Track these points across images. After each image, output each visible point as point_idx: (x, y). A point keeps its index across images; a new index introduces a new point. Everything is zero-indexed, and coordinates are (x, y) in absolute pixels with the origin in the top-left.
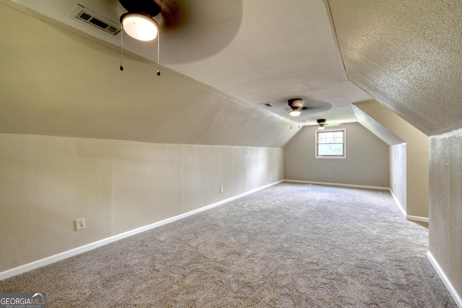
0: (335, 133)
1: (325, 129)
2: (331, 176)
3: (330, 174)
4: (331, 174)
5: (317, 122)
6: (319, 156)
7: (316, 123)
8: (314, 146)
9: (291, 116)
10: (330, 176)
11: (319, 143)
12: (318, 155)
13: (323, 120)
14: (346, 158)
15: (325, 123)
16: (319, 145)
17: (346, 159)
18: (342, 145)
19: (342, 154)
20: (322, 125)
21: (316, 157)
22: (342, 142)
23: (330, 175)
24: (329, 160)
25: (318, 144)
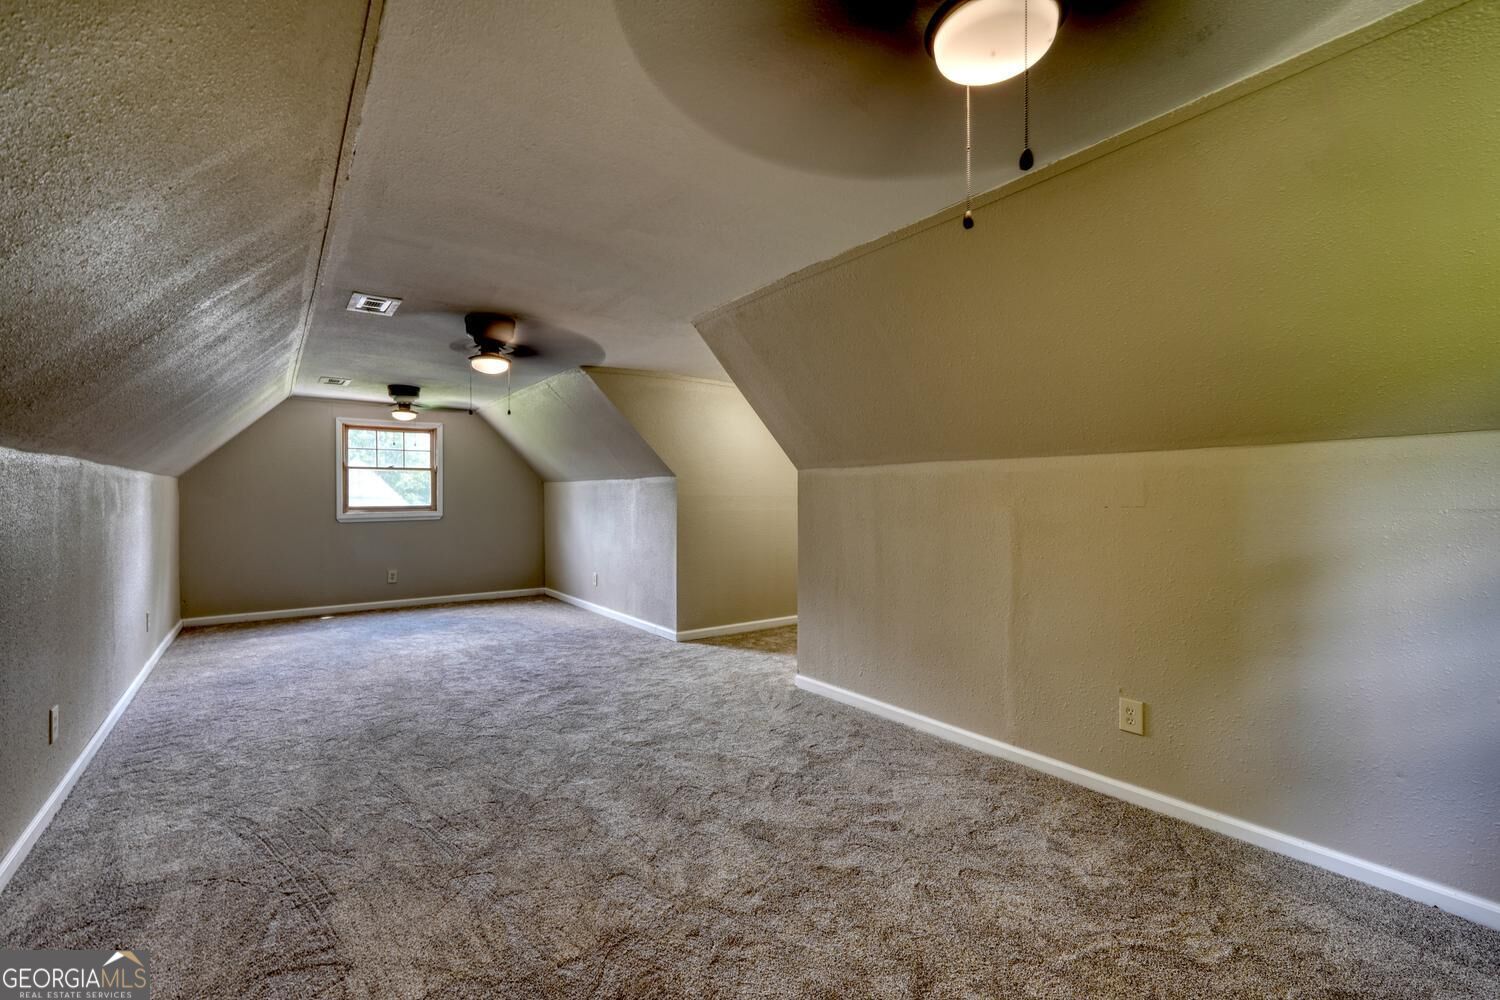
0: (407, 434)
1: (414, 420)
2: (395, 577)
3: (390, 572)
4: (395, 572)
5: (387, 391)
6: (350, 513)
7: (385, 397)
8: (332, 473)
9: (475, 371)
10: (392, 578)
11: (350, 465)
12: (346, 507)
13: (413, 391)
14: (441, 514)
15: (416, 401)
16: (350, 470)
17: (442, 518)
18: (429, 474)
19: (429, 503)
20: (405, 407)
21: (340, 515)
22: (429, 467)
23: (393, 575)
24: (386, 525)
25: (346, 469)
